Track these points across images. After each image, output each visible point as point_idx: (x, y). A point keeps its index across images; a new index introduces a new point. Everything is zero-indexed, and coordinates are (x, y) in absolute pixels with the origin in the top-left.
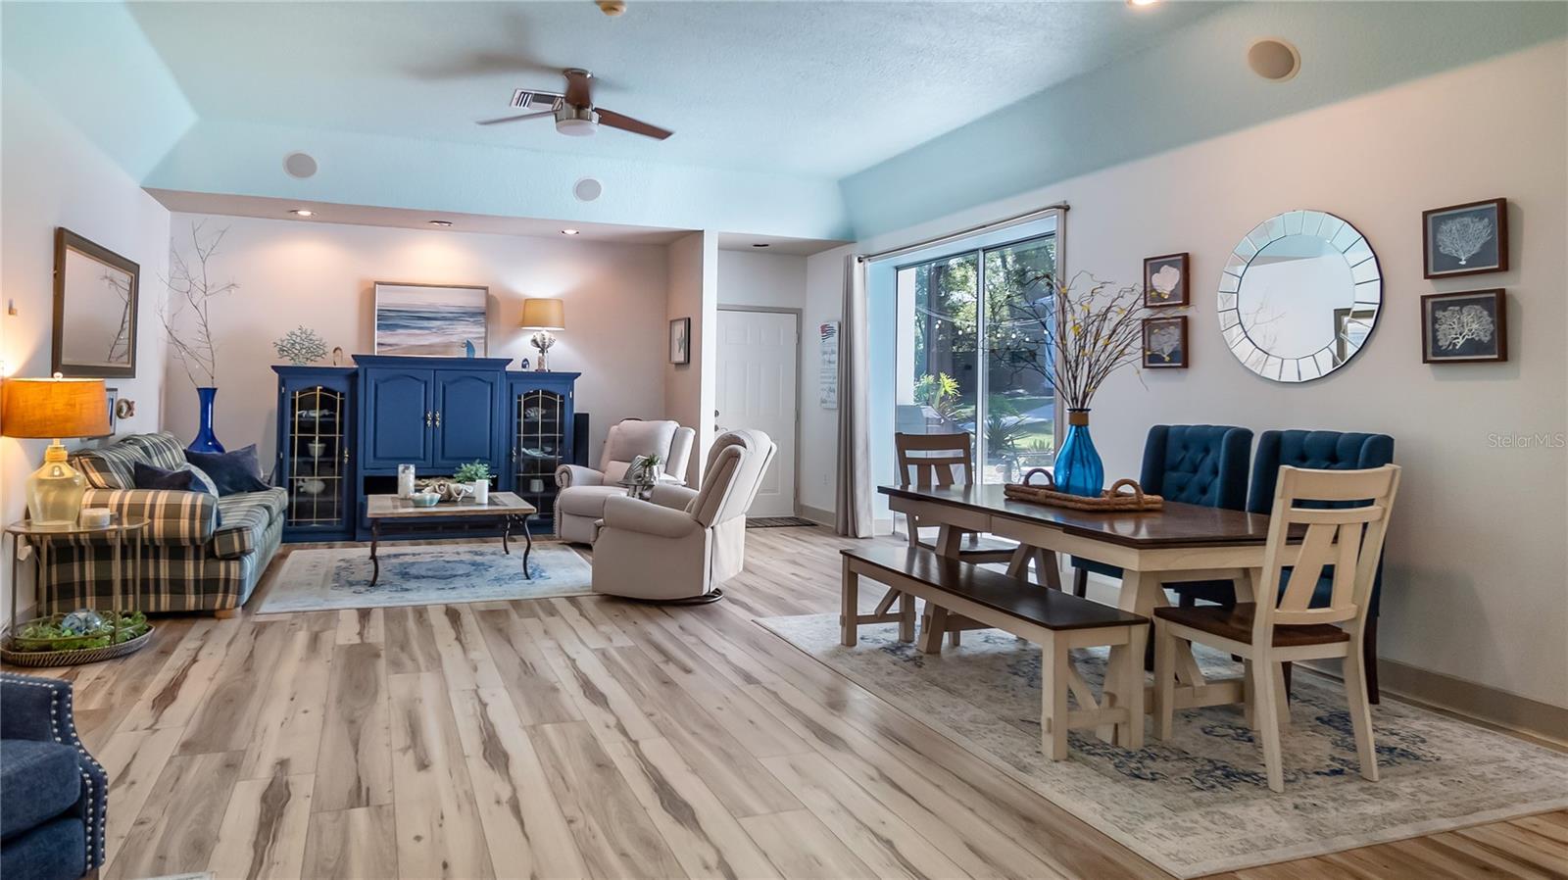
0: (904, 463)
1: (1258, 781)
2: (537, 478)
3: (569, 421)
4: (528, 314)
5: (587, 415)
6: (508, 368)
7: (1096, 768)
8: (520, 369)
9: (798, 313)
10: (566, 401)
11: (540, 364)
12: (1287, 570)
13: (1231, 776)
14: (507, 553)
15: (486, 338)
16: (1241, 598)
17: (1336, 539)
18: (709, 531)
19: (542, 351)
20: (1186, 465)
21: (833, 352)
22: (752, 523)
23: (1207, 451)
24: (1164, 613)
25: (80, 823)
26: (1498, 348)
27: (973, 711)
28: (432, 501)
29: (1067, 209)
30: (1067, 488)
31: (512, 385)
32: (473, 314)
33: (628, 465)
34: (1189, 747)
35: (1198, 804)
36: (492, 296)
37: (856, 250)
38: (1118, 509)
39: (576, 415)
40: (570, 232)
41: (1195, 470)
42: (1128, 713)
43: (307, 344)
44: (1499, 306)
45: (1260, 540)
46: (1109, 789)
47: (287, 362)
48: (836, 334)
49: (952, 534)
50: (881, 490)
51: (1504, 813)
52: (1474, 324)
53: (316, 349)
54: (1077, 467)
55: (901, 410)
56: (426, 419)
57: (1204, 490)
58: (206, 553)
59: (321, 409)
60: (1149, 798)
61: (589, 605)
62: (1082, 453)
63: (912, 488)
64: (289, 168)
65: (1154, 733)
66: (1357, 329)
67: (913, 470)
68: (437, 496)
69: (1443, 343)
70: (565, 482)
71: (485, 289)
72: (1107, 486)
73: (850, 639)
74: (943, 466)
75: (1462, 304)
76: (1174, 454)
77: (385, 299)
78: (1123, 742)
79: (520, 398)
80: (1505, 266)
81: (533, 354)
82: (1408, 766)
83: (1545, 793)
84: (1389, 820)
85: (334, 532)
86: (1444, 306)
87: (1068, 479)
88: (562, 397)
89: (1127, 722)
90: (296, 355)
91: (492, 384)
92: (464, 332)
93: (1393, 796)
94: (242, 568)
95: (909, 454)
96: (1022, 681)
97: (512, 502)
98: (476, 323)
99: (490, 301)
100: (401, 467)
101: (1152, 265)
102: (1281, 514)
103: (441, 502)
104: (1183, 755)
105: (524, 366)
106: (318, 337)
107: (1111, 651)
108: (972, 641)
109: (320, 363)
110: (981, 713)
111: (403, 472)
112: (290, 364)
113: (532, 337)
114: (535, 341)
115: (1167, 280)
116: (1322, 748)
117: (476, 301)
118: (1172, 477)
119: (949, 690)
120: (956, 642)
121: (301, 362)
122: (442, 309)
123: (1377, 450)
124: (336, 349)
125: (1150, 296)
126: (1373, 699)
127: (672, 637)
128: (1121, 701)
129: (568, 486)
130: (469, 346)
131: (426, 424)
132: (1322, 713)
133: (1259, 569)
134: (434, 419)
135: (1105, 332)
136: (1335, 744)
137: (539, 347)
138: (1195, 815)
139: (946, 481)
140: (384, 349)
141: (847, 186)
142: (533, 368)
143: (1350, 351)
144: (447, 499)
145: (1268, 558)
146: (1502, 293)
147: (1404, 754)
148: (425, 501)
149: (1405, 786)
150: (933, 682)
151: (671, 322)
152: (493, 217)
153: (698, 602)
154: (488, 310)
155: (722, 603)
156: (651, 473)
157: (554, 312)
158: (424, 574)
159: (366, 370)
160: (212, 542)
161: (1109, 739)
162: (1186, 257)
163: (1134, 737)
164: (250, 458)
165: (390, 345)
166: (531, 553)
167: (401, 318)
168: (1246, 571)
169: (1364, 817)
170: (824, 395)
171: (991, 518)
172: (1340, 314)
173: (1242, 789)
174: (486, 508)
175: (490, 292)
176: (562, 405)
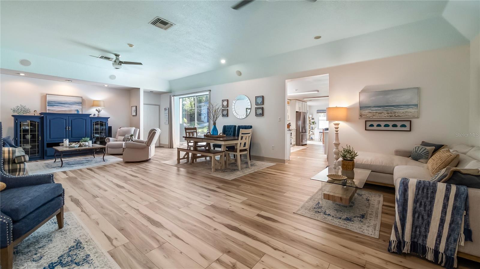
0: (186, 132)
1: (238, 170)
2: (99, 141)
3: (107, 128)
4: (94, 104)
5: (111, 127)
6: (90, 116)
7: (219, 172)
8: (93, 116)
9: (159, 106)
10: (106, 124)
11: (98, 115)
12: (241, 143)
13: (235, 170)
14: (95, 157)
15: (82, 109)
16: (235, 148)
17: (246, 139)
18: (149, 147)
19: (99, 112)
20: (228, 131)
21: (167, 113)
22: (156, 147)
23: (231, 129)
24: (226, 150)
25: (61, 197)
26: (262, 114)
27: (201, 169)
28: (77, 146)
29: (210, 91)
30: (213, 135)
31: (91, 120)
33: (124, 137)
34: (230, 168)
35: (232, 173)
36: (83, 99)
37: (172, 94)
38: (220, 137)
39: (109, 127)
40: (106, 86)
41: (229, 132)
42: (223, 165)
43: (23, 109)
44: (263, 109)
45: (238, 139)
46: (221, 174)
47: (16, 114)
48: (168, 110)
49: (196, 143)
50: (183, 137)
51: (262, 169)
52: (260, 111)
53: (28, 111)
54: (214, 132)
55: (180, 124)
56: (66, 128)
57: (230, 134)
58: (12, 162)
59: (30, 126)
60: (226, 174)
61: (123, 164)
62: (215, 129)
63: (188, 136)
64: (21, 64)
65: (226, 167)
66: (249, 111)
67: (188, 133)
68: (78, 145)
69: (257, 114)
70: (108, 141)
71: (82, 97)
72: (219, 134)
73: (179, 162)
74: (192, 133)
75: (259, 109)
76: (227, 129)
77: (49, 98)
78: (222, 169)
79: (93, 123)
80: (263, 104)
81: (97, 113)
82: (253, 166)
83: (266, 166)
84: (252, 171)
85: (37, 158)
86: (257, 109)
87: (213, 133)
88: (105, 123)
89: (222, 166)
90: (19, 112)
91: (86, 120)
93: (252, 169)
94: (25, 165)
95: (187, 131)
96: (207, 164)
97: (98, 146)
99: (83, 100)
100: (64, 140)
101: (223, 101)
102: (240, 135)
103: (79, 147)
104: (229, 169)
105: (94, 116)
106: (28, 107)
107: (220, 156)
108: (198, 160)
109: (28, 114)
110: (202, 169)
111: (65, 140)
112: (18, 114)
113: (96, 109)
114: (97, 110)
115: (225, 103)
116: (245, 166)
117: (79, 100)
118: (226, 133)
119: (197, 167)
120: (196, 161)
121: (21, 114)
123: (251, 127)
124: (35, 111)
125: (223, 106)
126: (250, 160)
127: (144, 166)
128: (222, 163)
129: (109, 142)
131: (66, 130)
132: (245, 162)
133: (238, 143)
134: (69, 128)
135: (218, 111)
136: (246, 165)
137: (98, 111)
138: (231, 174)
139: (193, 135)
141: (171, 82)
142: (96, 116)
143: (248, 114)
144: (80, 146)
145: (239, 142)
146: (263, 107)
147: (253, 165)
148: (75, 147)
149: (253, 168)
150: (194, 166)
151: (132, 107)
152: (86, 81)
153: (147, 161)
154: (82, 102)
155: (151, 160)
156: (132, 138)
157: (102, 103)
158: (74, 163)
159: (46, 116)
160: (15, 159)
161: (220, 169)
162: (228, 100)
163: (223, 167)
164: (9, 140)
166: (104, 157)
168: (236, 144)
169: (249, 171)
170: (165, 122)
171: (202, 140)
172: (247, 109)
173: (236, 171)
174: (91, 147)
175: (83, 98)
176: (105, 125)
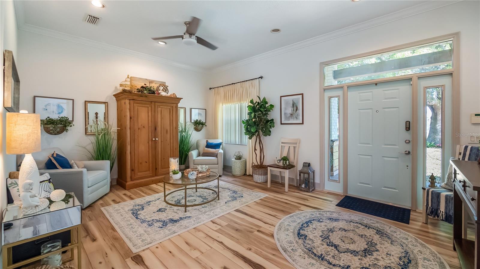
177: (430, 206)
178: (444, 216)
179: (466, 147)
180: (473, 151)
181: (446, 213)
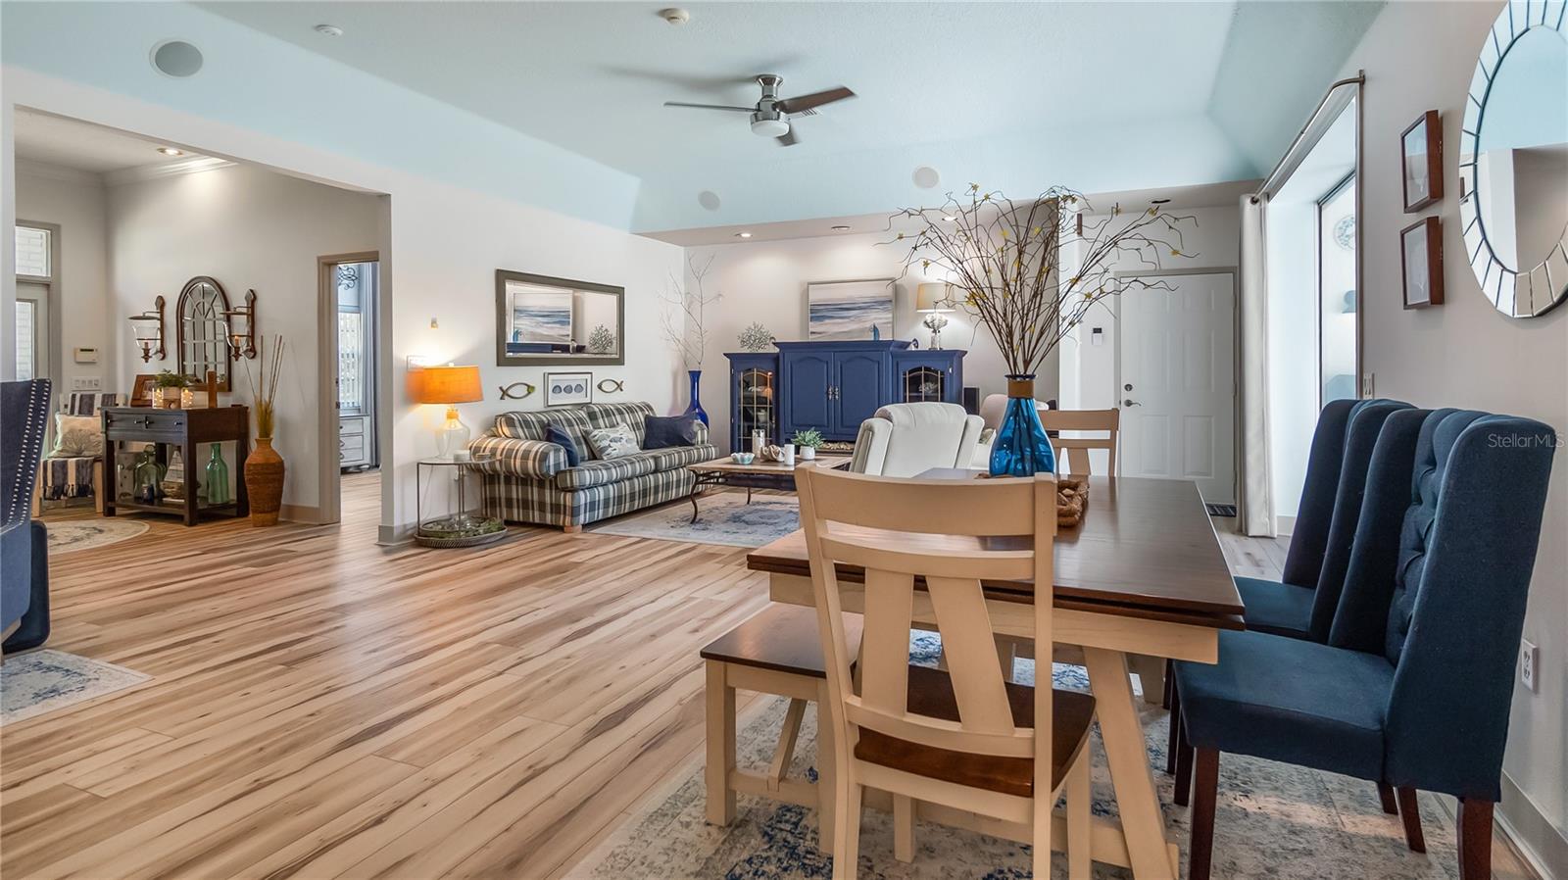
3: (951, 396)
4: (921, 299)
9: (1235, 271)
10: (946, 377)
11: (932, 343)
15: (893, 323)
19: (935, 332)
29: (1361, 81)
32: (883, 303)
36: (899, 286)
39: (966, 390)
40: (949, 220)
43: (759, 336)
47: (736, 350)
53: (761, 340)
56: (828, 394)
58: (555, 486)
64: (702, 205)
71: (895, 280)
77: (817, 296)
79: (905, 374)
88: (942, 373)
90: (751, 344)
92: (876, 319)
94: (574, 499)
98: (886, 310)
99: (897, 289)
105: (916, 346)
113: (925, 319)
114: (926, 324)
117: (885, 291)
121: (753, 350)
122: (856, 301)
130: (875, 330)
131: (828, 398)
134: (834, 394)
137: (932, 327)
140: (814, 336)
154: (895, 298)
159: (784, 354)
160: (555, 478)
165: (820, 333)
167: (828, 310)
175: (897, 282)
176: (942, 380)
177: (50, 483)
178: (75, 491)
179: (74, 396)
180: (85, 401)
181: (78, 484)
